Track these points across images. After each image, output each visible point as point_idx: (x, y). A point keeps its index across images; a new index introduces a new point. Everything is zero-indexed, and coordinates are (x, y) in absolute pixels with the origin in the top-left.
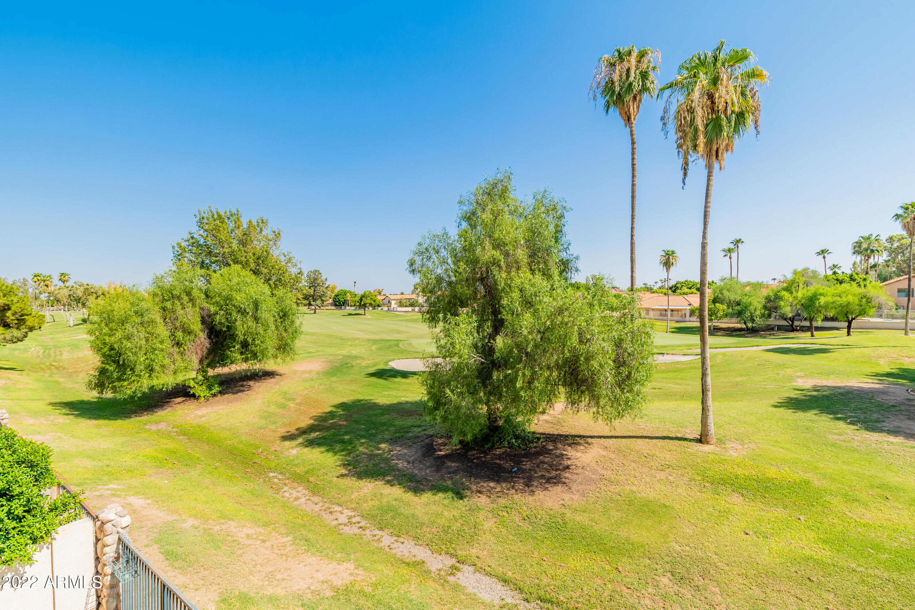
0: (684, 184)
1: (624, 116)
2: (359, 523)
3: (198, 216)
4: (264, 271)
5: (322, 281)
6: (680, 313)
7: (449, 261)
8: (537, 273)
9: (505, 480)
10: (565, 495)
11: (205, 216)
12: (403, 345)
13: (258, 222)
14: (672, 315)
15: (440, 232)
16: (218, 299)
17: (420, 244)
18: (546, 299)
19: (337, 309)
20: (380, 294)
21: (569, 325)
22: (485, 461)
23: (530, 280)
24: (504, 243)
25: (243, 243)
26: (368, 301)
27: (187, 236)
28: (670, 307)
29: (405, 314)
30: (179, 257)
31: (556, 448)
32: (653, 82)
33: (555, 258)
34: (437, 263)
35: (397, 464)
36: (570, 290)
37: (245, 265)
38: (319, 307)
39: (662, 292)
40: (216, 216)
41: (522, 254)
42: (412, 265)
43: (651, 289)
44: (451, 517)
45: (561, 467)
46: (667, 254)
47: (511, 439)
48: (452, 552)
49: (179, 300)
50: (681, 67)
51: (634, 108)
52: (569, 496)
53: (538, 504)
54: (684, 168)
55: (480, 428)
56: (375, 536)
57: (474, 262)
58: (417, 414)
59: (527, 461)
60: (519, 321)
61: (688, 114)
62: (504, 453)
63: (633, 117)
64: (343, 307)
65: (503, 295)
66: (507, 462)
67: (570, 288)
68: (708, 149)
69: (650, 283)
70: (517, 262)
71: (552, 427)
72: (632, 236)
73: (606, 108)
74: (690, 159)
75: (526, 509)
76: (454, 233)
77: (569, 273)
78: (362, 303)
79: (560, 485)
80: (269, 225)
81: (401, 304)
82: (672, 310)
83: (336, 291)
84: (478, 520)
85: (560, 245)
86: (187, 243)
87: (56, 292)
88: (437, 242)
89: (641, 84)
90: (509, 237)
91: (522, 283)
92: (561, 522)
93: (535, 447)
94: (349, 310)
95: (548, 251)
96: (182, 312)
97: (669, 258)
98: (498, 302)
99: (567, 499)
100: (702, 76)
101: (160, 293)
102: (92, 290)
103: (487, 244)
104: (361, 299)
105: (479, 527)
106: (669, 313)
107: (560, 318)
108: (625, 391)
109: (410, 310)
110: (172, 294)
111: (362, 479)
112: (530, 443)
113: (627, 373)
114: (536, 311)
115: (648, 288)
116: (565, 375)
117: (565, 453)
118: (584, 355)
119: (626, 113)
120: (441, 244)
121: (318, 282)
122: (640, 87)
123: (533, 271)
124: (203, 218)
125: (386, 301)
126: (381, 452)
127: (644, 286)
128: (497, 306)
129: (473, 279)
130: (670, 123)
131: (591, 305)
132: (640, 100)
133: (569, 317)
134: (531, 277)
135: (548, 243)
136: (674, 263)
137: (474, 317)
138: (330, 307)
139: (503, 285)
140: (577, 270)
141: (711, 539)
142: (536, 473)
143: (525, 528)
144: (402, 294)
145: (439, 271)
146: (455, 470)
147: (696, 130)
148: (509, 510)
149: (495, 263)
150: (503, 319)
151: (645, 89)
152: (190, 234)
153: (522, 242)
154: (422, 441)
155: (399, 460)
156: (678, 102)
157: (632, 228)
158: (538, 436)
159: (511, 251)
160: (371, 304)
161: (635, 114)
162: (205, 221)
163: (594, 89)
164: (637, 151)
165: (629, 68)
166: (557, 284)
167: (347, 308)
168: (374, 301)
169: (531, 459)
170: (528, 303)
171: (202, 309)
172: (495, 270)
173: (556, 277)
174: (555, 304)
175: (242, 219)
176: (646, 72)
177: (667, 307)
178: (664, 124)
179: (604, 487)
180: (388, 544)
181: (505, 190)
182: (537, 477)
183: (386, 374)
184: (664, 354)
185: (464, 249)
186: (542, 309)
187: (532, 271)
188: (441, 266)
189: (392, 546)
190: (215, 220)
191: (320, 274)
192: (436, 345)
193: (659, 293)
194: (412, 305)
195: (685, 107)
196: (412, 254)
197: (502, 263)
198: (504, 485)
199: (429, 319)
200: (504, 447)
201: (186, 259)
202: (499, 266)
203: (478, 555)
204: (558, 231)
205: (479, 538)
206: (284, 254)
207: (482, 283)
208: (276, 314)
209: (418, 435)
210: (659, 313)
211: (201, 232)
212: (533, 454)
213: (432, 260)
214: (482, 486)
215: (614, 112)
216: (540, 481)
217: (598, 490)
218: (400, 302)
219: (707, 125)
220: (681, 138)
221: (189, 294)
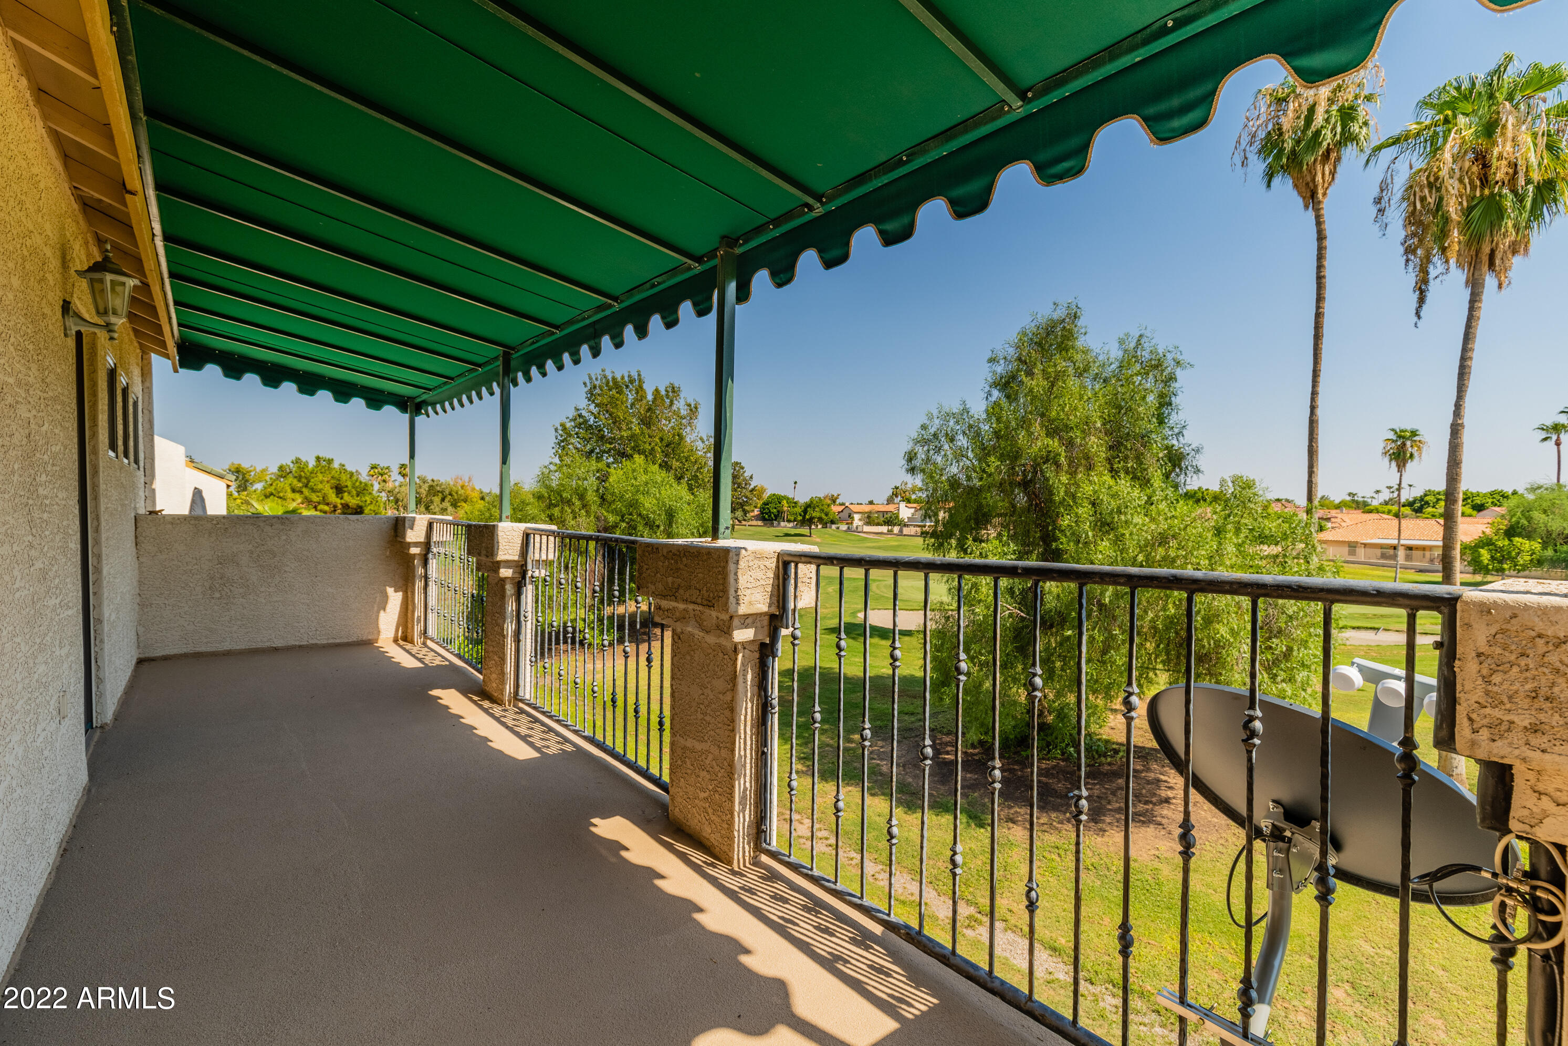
0: (1419, 317)
1: (1304, 190)
2: (827, 839)
3: (588, 384)
4: (676, 464)
5: (745, 480)
6: (1428, 554)
7: (970, 455)
8: (1122, 476)
9: (1056, 809)
10: (1161, 842)
11: (598, 383)
12: (878, 587)
13: (667, 391)
14: (1408, 558)
15: (956, 408)
16: (619, 505)
17: (924, 427)
18: (1138, 519)
19: (765, 525)
20: (834, 502)
21: (1179, 562)
22: (1022, 777)
23: (1110, 487)
24: (1067, 426)
25: (647, 422)
26: (816, 514)
27: (572, 413)
28: (1402, 542)
29: (876, 537)
30: (562, 445)
31: (1148, 770)
32: (1366, 124)
33: (1157, 450)
34: (950, 457)
35: (878, 765)
36: (1182, 507)
37: (649, 455)
38: (740, 521)
39: (1389, 512)
40: (611, 384)
41: (1096, 445)
42: (910, 460)
43: (1365, 504)
44: (967, 850)
45: (1154, 800)
46: (1400, 437)
47: (1067, 745)
48: (969, 898)
49: (569, 506)
50: (1424, 104)
51: (1323, 174)
52: (1168, 844)
53: (1111, 849)
54: (1420, 288)
55: (1013, 723)
56: (852, 859)
57: (1014, 456)
58: (907, 695)
59: (1094, 784)
60: (1088, 554)
61: (1430, 192)
62: (1054, 767)
63: (1320, 191)
64: (775, 523)
65: (1062, 510)
66: (1059, 781)
67: (1181, 502)
68: (1473, 253)
69: (1364, 492)
70: (1087, 457)
71: (1142, 736)
72: (1313, 408)
73: (1266, 180)
74: (1433, 272)
75: (1091, 855)
76: (978, 408)
77: (1182, 476)
78: (807, 517)
79: (1152, 826)
80: (682, 395)
81: (869, 519)
82: (1410, 548)
83: (765, 496)
84: (1009, 860)
85: (1167, 429)
86: (573, 424)
87: (397, 490)
88: (951, 423)
89: (1339, 129)
90: (1076, 416)
91: (1095, 492)
92: (1151, 881)
93: (1110, 764)
94: (785, 527)
95: (1144, 439)
96: (573, 522)
97: (1404, 444)
98: (1054, 522)
99: (1163, 848)
100: (1462, 120)
101: (546, 495)
102: (438, 488)
103: (1037, 428)
104: (805, 511)
105: (1013, 870)
106: (1401, 553)
107: (1161, 551)
108: (1279, 679)
109: (885, 531)
110: (561, 496)
111: (826, 781)
112: (1100, 756)
113: (1284, 649)
114: (1119, 539)
115: (1357, 502)
116: (1168, 645)
117: (1162, 777)
118: (1203, 612)
119: (1307, 184)
120: (958, 427)
121: (739, 481)
122: (1338, 136)
123: (1117, 472)
124: (595, 387)
125: (845, 514)
126: (853, 745)
127: (1348, 498)
128: (1050, 528)
129: (1011, 483)
130: (1393, 208)
131: (1219, 532)
132: (1338, 159)
133: (1178, 549)
134: (1112, 482)
135: (1144, 424)
136: (1416, 454)
137: (1012, 545)
138: (754, 523)
139: (1062, 494)
140: (1197, 471)
141: (1436, 945)
142: (1109, 803)
143: (1088, 881)
144: (871, 503)
145: (954, 470)
146: (973, 785)
147: (1446, 220)
148: (1062, 853)
149: (1050, 458)
150: (1060, 549)
151: (1348, 138)
152: (578, 410)
153: (1099, 425)
154: (917, 736)
155: (882, 760)
156: (1411, 168)
157: (1314, 394)
158: (1114, 746)
159: (1078, 440)
160: (820, 519)
161: (1326, 185)
162: (598, 391)
163: (1243, 147)
164: (1329, 254)
165: (1315, 105)
166: (1159, 495)
167: (782, 524)
168: (827, 515)
169: (1101, 780)
170: (1105, 525)
171: (598, 518)
172: (1049, 471)
173: (1157, 482)
174: (1153, 527)
175: (645, 386)
176: (1352, 108)
177: (1396, 542)
178: (1379, 210)
179: (1234, 839)
180: (872, 873)
181: (1069, 335)
182: (1111, 810)
183: (855, 630)
184: (1378, 629)
185: (997, 434)
186: (1130, 534)
187: (1114, 473)
188: (958, 461)
189: (877, 876)
190: (610, 390)
191: (743, 468)
192: (947, 586)
193: (1383, 512)
194: (888, 522)
195: (1424, 179)
196: (911, 444)
197: (1062, 459)
198: (1053, 815)
199: (933, 545)
200: (1055, 758)
201: (571, 446)
202: (1058, 465)
203: (1010, 908)
204: (1165, 402)
205: (1012, 885)
206: (701, 439)
207: (1026, 489)
208: (695, 531)
209: (911, 726)
210: (1378, 552)
211: (592, 407)
212: (1106, 774)
213: (943, 453)
214: (1016, 812)
215: (1284, 185)
216: (1117, 816)
217: (1222, 841)
218: (869, 517)
219: (1470, 209)
220: (1414, 235)
221: (582, 497)
